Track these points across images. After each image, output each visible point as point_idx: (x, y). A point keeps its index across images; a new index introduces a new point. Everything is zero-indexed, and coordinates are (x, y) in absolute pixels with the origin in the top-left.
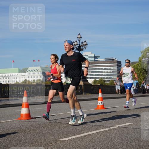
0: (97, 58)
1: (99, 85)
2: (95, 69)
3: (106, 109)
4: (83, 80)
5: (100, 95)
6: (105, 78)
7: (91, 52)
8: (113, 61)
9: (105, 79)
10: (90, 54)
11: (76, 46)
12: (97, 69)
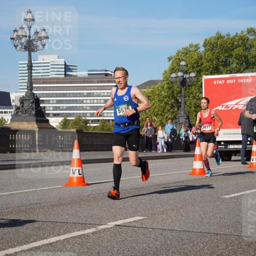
0: (70, 69)
1: (75, 130)
2: (65, 95)
3: (89, 185)
5: (76, 154)
6: (88, 115)
7: (57, 56)
8: (108, 77)
9: (88, 118)
10: (54, 60)
11: (21, 39)
12: (70, 95)
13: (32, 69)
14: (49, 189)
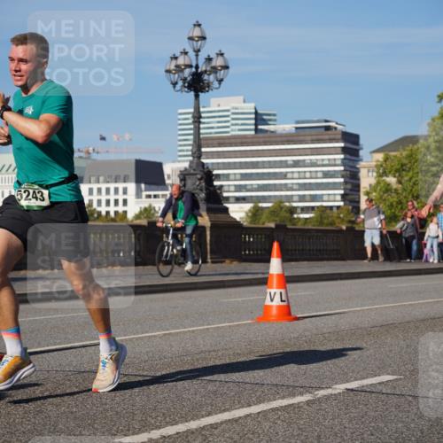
0: (264, 120)
1: (272, 225)
2: (255, 165)
3: (298, 319)
4: (210, 205)
5: (275, 265)
6: (295, 199)
7: (241, 98)
8: (329, 132)
9: (295, 204)
10: (236, 105)
11: (182, 71)
12: (263, 165)
13: (200, 122)
14: (230, 326)
